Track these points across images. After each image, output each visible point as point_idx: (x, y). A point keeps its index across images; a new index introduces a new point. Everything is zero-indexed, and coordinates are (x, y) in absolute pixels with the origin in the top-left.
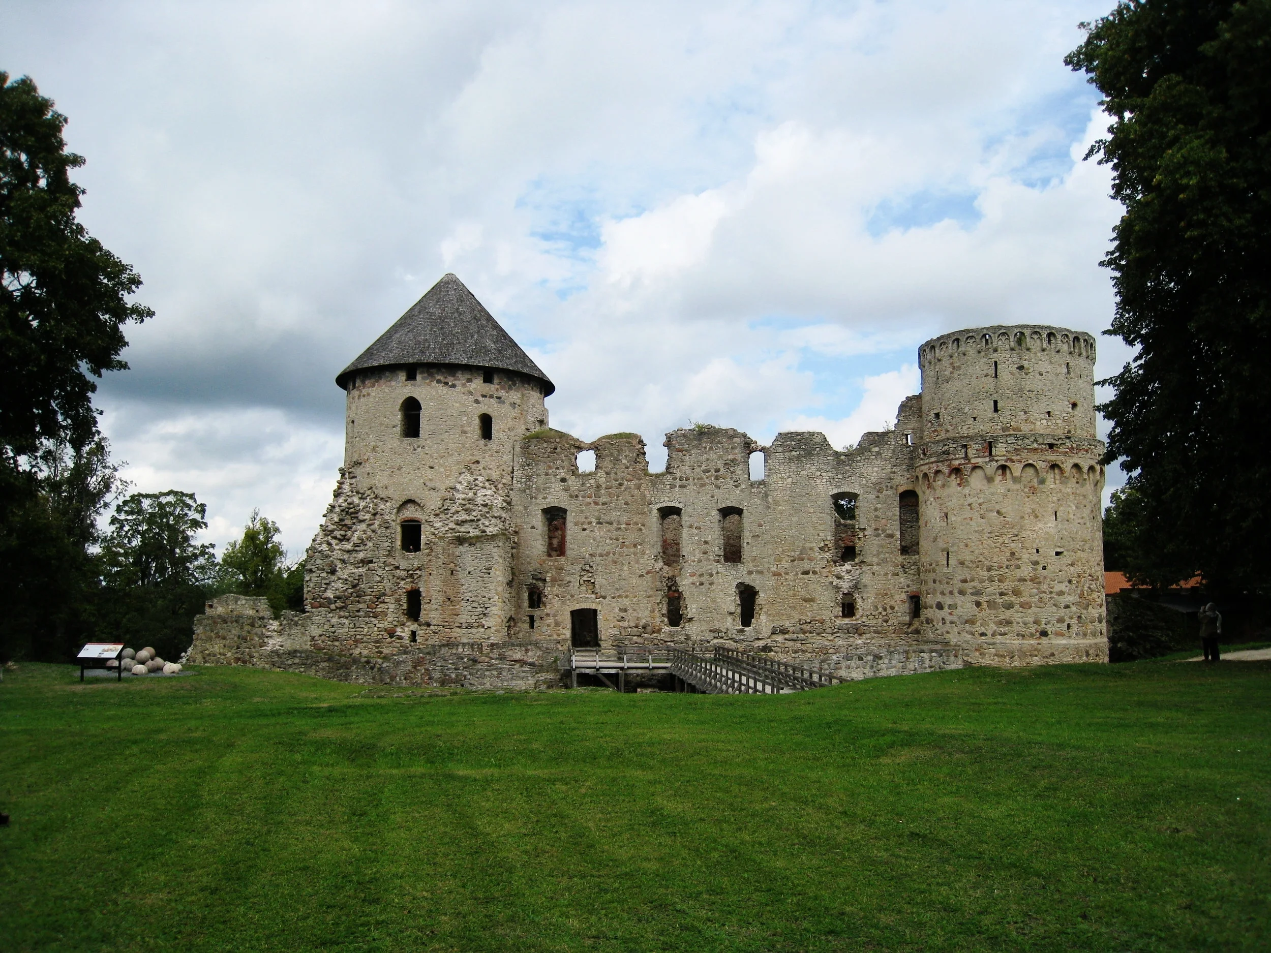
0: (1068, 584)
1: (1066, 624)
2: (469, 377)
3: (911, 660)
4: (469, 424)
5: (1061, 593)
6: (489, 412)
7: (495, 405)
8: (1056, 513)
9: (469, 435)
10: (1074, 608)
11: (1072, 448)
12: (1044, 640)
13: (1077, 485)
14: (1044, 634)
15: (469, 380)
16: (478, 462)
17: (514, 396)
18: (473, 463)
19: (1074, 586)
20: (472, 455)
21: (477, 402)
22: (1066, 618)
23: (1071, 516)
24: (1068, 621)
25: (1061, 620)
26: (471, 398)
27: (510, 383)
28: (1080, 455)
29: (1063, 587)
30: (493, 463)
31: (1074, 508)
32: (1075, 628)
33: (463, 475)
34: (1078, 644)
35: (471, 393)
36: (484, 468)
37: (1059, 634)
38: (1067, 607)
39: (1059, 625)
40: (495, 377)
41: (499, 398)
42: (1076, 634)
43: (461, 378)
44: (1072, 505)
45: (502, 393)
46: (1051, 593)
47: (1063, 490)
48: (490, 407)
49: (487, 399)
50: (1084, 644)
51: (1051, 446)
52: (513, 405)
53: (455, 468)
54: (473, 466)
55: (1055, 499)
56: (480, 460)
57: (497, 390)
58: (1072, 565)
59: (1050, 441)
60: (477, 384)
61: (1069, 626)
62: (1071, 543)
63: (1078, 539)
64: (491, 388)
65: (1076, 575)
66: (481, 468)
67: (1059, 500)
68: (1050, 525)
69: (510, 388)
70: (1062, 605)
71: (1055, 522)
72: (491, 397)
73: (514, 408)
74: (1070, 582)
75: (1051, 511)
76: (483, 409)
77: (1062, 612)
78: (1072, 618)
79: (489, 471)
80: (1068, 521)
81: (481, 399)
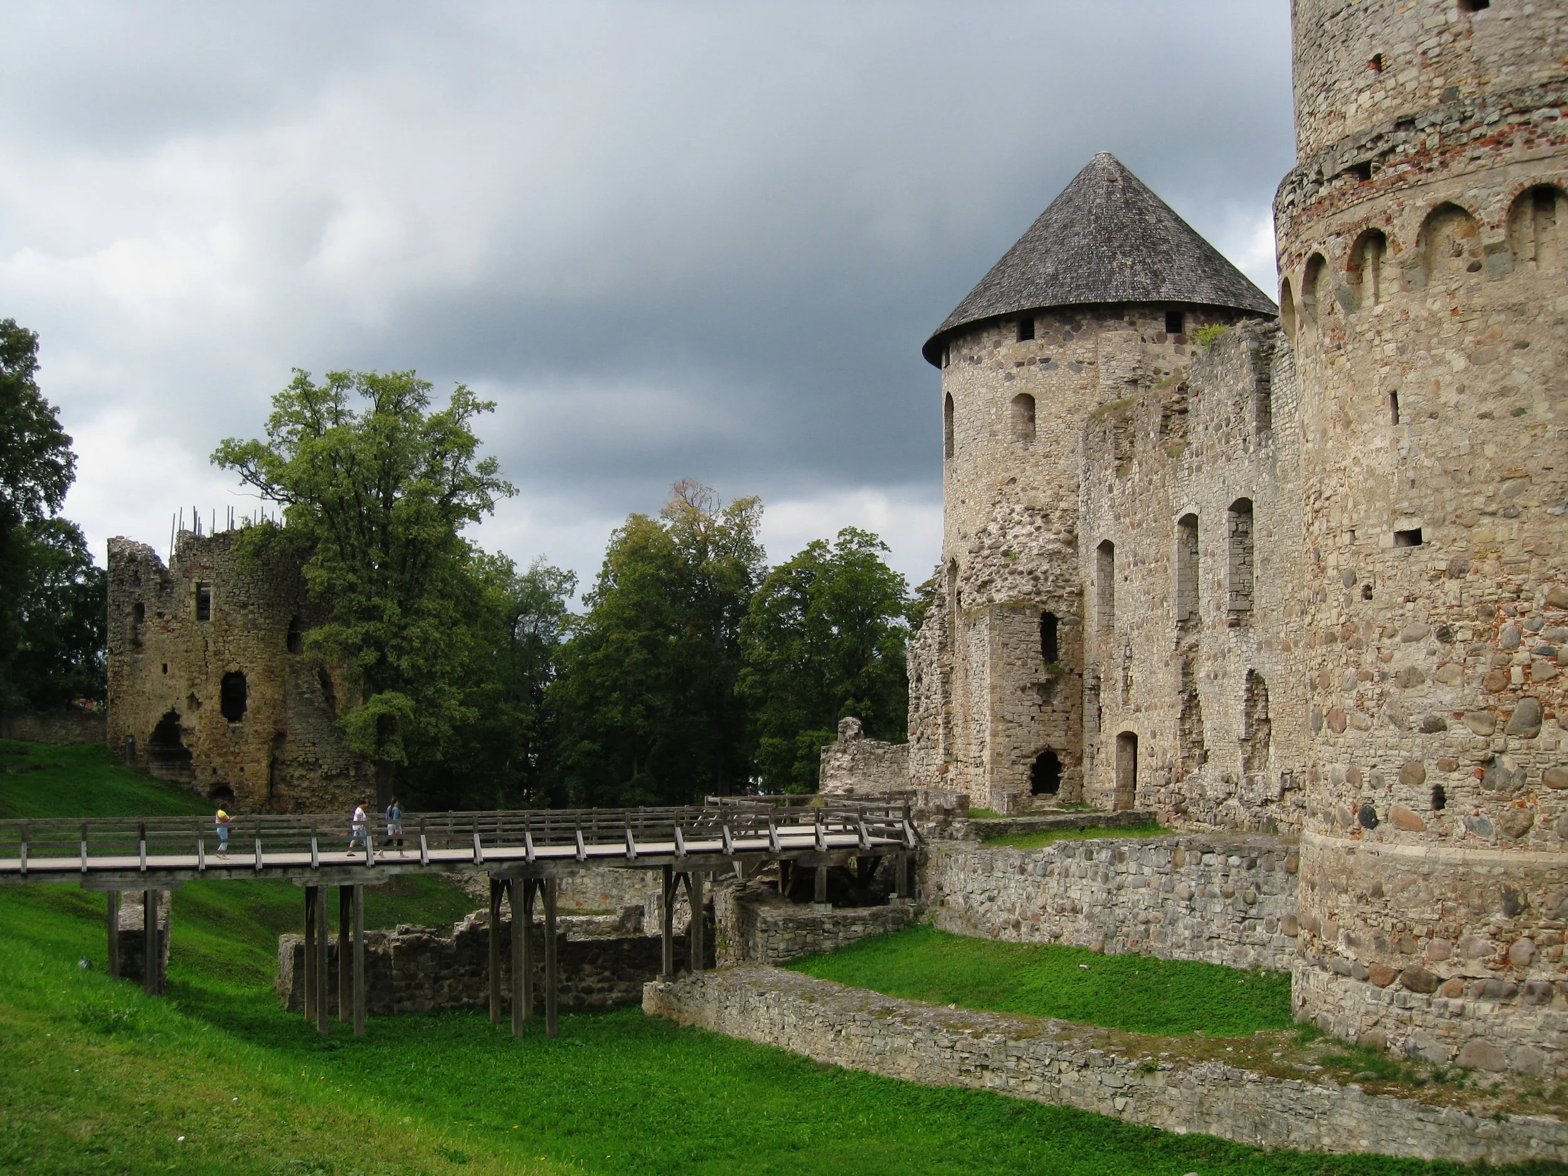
0: (1438, 645)
1: (1426, 789)
2: (995, 338)
3: (1182, 870)
4: (999, 419)
5: (1410, 678)
6: (1029, 388)
7: (1040, 376)
8: (1394, 395)
9: (1000, 437)
10: (1459, 732)
11: (1424, 152)
12: (1367, 842)
13: (1474, 279)
14: (1368, 819)
15: (997, 344)
16: (1013, 480)
17: (1079, 348)
18: (1008, 484)
19: (1459, 650)
20: (1007, 470)
21: (1009, 377)
22: (1431, 768)
23: (1450, 396)
24: (1434, 776)
25: (1411, 774)
26: (1001, 374)
27: (1068, 327)
28: (1457, 166)
29: (1418, 656)
30: (1039, 478)
31: (1459, 363)
32: (1463, 804)
33: (998, 506)
34: (1465, 863)
35: (1000, 365)
36: (1024, 489)
37: (1407, 824)
38: (1434, 726)
39: (1404, 791)
40: (1037, 325)
41: (1046, 361)
42: (1470, 827)
43: (988, 339)
44: (1451, 355)
45: (1052, 351)
46: (1384, 677)
47: (1415, 309)
48: (1032, 380)
49: (1025, 368)
50: (1494, 864)
51: (1362, 171)
52: (1077, 366)
53: (985, 497)
54: (1006, 489)
55: (1390, 349)
56: (1018, 477)
57: (1042, 347)
58: (1456, 572)
59: (1353, 157)
60: (1009, 347)
61: (1439, 798)
62: (1448, 494)
63: (1481, 474)
64: (1031, 347)
65: (1470, 610)
66: (1018, 489)
67: (1401, 350)
68: (1378, 443)
69: (1068, 337)
70: (1416, 720)
71: (1390, 432)
72: (1032, 362)
73: (1079, 371)
74: (1445, 635)
75: (1380, 396)
76: (1021, 386)
77: (1416, 745)
78: (1450, 766)
79: (1033, 493)
80: (1432, 416)
81: (1014, 371)
